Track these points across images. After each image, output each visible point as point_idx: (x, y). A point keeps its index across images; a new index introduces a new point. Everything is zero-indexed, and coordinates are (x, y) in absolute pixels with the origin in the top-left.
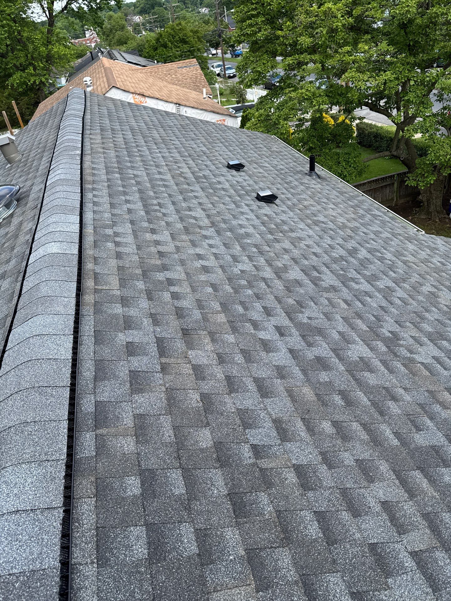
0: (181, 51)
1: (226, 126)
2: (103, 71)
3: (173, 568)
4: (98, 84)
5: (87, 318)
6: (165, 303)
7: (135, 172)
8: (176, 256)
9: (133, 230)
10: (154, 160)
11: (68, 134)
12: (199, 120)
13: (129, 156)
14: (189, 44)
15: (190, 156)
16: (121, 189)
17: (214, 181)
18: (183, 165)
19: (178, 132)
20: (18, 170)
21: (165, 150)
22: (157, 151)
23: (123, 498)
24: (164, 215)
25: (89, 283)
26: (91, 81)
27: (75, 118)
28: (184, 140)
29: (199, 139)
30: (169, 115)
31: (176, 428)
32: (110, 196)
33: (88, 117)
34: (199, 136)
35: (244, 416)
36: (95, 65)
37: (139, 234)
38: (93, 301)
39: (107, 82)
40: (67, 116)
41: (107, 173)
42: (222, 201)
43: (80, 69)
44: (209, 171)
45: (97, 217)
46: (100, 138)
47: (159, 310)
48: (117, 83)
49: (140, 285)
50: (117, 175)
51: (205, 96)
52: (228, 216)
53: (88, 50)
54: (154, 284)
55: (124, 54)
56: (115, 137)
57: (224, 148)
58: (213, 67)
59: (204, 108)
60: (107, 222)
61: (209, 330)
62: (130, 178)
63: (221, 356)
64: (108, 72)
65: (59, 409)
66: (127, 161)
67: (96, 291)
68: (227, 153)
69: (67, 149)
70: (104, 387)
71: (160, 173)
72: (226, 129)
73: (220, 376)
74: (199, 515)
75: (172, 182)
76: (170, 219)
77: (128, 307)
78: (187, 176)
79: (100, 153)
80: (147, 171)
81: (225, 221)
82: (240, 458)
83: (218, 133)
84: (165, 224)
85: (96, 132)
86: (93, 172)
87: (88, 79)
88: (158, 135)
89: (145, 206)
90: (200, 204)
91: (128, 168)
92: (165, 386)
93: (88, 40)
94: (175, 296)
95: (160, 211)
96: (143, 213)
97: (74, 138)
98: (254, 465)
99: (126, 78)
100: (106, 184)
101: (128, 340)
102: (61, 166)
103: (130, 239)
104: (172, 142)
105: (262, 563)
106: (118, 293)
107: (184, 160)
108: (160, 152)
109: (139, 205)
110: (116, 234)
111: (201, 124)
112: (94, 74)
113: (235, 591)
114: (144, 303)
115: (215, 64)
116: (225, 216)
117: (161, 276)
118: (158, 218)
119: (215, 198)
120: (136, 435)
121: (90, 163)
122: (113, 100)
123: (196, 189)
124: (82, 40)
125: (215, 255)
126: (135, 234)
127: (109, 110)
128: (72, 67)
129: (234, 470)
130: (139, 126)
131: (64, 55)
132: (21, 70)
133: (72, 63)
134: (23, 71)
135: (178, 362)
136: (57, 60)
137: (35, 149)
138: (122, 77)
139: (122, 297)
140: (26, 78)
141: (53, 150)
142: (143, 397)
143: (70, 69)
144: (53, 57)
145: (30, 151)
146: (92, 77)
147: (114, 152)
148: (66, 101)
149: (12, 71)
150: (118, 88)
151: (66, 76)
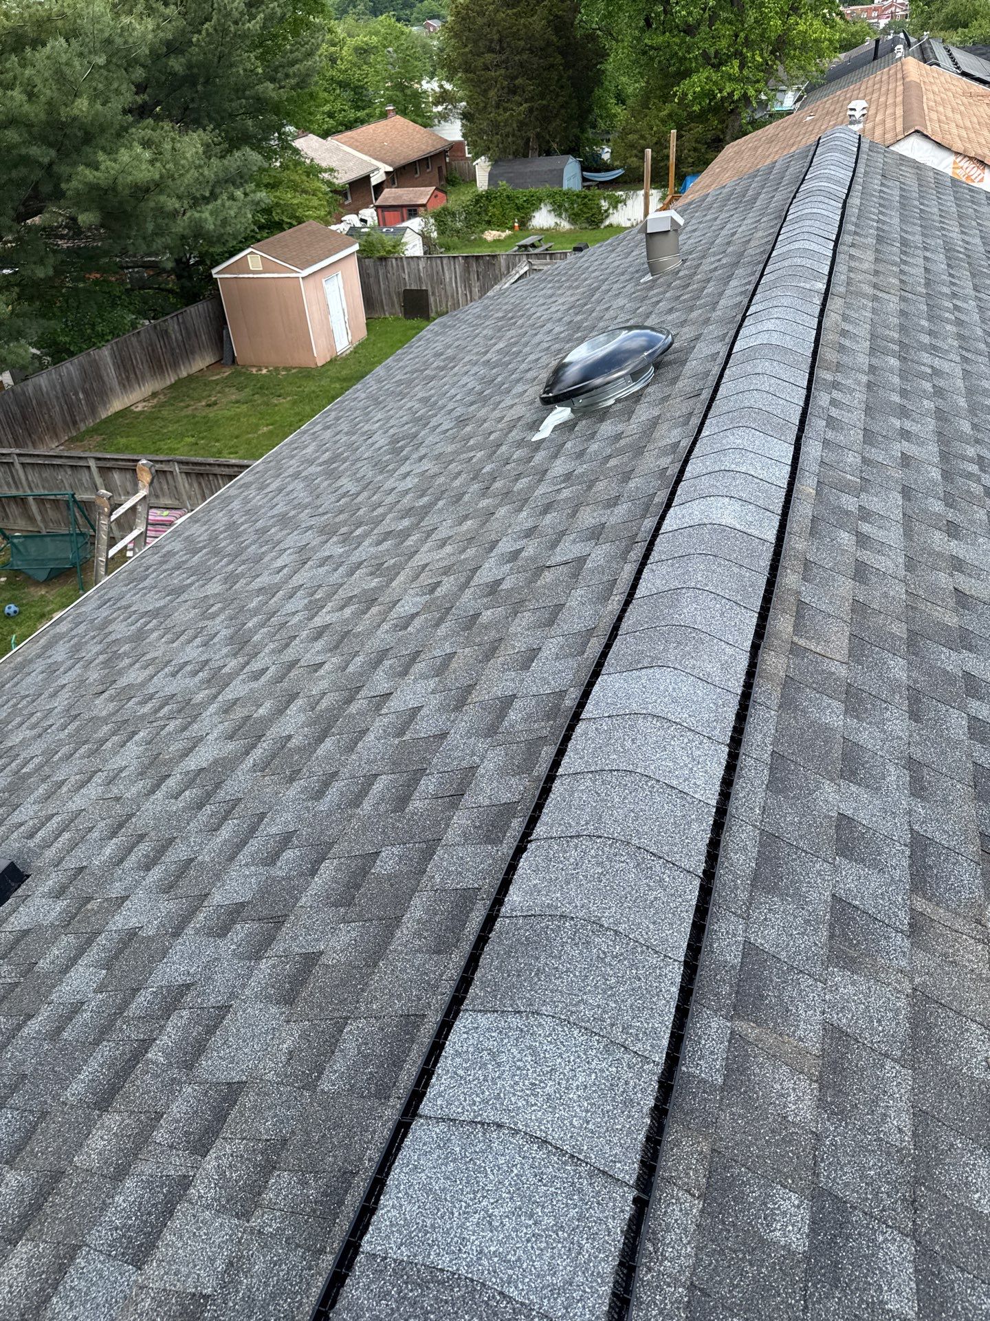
2: (900, 89)
4: (879, 118)
5: (763, 712)
6: (948, 739)
7: (937, 362)
9: (904, 514)
11: (806, 236)
13: (930, 318)
16: (896, 398)
20: (668, 295)
23: (762, 1242)
25: (782, 624)
26: (865, 112)
27: (826, 200)
32: (868, 410)
33: (855, 200)
36: (881, 75)
37: (917, 527)
38: (782, 674)
39: (904, 117)
41: (873, 351)
43: (838, 77)
45: (831, 457)
46: (872, 260)
47: (931, 756)
48: (929, 124)
49: (898, 668)
50: (894, 362)
53: (868, 34)
54: (930, 676)
55: (956, 53)
56: (905, 263)
60: (849, 477)
62: (922, 376)
64: (911, 94)
66: (922, 330)
67: (795, 650)
69: (797, 272)
70: (770, 910)
77: (857, 717)
79: (865, 296)
80: (965, 366)
85: (866, 241)
86: (842, 340)
87: (859, 105)
89: (945, 456)
91: (923, 347)
92: (912, 981)
93: (875, 9)
94: (979, 731)
96: (935, 474)
97: (817, 248)
99: (950, 114)
100: (864, 379)
101: (843, 808)
102: (775, 313)
103: (893, 535)
106: (843, 671)
109: (929, 452)
110: (865, 514)
112: (875, 96)
114: (898, 723)
117: (952, 661)
120: (819, 1080)
122: (918, 168)
124: (862, 10)
126: (907, 521)
127: (904, 190)
128: (822, 72)
130: (967, 243)
131: (815, 40)
132: (713, 66)
133: (826, 61)
134: (716, 67)
135: (957, 926)
136: (795, 50)
137: (714, 254)
138: (941, 109)
139: (849, 685)
140: (715, 83)
141: (761, 266)
142: (853, 984)
143: (815, 73)
144: (791, 43)
145: (703, 257)
146: (869, 102)
147: (896, 299)
148: (812, 153)
149: (694, 65)
150: (926, 137)
151: (799, 89)
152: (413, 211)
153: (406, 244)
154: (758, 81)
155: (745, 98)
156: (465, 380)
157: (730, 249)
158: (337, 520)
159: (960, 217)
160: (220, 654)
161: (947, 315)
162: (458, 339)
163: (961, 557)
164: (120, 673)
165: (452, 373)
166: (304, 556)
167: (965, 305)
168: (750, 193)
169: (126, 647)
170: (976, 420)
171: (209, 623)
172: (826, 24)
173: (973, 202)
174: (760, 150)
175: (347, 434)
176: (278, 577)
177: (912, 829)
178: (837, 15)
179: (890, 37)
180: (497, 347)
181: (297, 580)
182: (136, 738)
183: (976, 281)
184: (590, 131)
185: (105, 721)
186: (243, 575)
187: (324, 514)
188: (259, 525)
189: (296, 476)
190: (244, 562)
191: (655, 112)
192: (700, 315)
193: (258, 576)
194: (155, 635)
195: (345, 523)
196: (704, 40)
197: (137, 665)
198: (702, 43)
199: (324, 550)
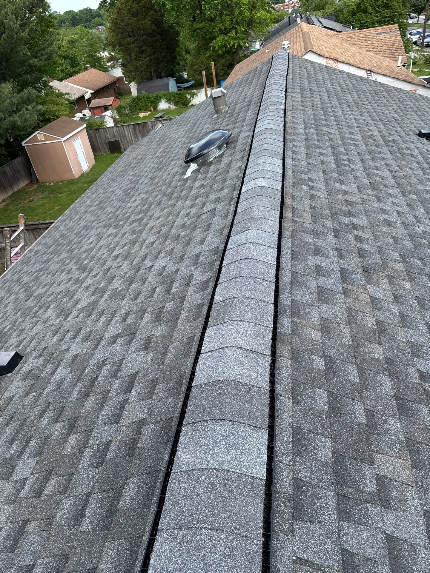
0: (380, 16)
1: (420, 95)
2: (301, 35)
3: (346, 425)
4: (295, 47)
5: (286, 240)
6: (348, 242)
7: (329, 130)
8: (361, 206)
9: (324, 179)
10: (347, 121)
11: (274, 91)
12: (393, 87)
13: (324, 115)
14: (391, 9)
15: (381, 120)
16: (316, 142)
17: (403, 146)
18: (374, 128)
19: (370, 97)
21: (357, 113)
22: (350, 113)
23: (311, 368)
24: (353, 170)
25: (288, 214)
26: (289, 45)
27: (280, 77)
28: (376, 105)
29: (391, 106)
30: (363, 81)
31: (353, 337)
32: (307, 147)
33: (290, 77)
34: (391, 103)
35: (414, 347)
36: (293, 30)
37: (329, 182)
38: (291, 228)
39: (304, 46)
40: (273, 75)
41: (305, 128)
42: (409, 166)
43: (276, 33)
44: (398, 137)
45: (296, 163)
46: (300, 97)
47: (343, 247)
48: (314, 47)
49: (329, 224)
50: (313, 131)
51: (399, 64)
52: (414, 181)
53: (285, 15)
54: (340, 225)
55: (321, 19)
56: (312, 97)
57: (416, 116)
58: (410, 34)
59: (396, 77)
60: (303, 169)
61: (387, 273)
62: (324, 135)
63: (397, 297)
64: (306, 37)
65: (268, 295)
66: (322, 119)
67: (293, 221)
68: (418, 122)
69: (273, 103)
70: (298, 291)
71: (351, 133)
72: (420, 98)
73: (395, 311)
74: (368, 400)
75: (362, 143)
76: (358, 174)
77: (317, 238)
78: (376, 138)
79: (299, 109)
80: (339, 130)
81: (410, 185)
82: (406, 375)
83: (411, 102)
84: (353, 178)
85: (297, 91)
86: (294, 125)
87: (286, 43)
88: (352, 99)
89: (336, 160)
90: (387, 165)
91: (323, 125)
92: (346, 305)
93: (286, 5)
94: (358, 239)
95: (349, 166)
96: (334, 166)
97: (279, 94)
98: (418, 384)
99: (322, 43)
100: (304, 137)
101: (316, 263)
102: (268, 118)
103: (322, 185)
104: (365, 106)
105: (418, 452)
106: (310, 226)
107: (375, 124)
108: (352, 114)
109: (331, 158)
110: (311, 180)
111: (395, 91)
112: (292, 39)
113: (394, 459)
114: (331, 239)
115: (414, 31)
116: (412, 180)
117: (347, 220)
118: (347, 172)
119: (403, 162)
120: (321, 330)
121: (291, 118)
122: (312, 63)
123: (384, 152)
124: (281, 6)
125: (398, 212)
126: (326, 181)
127: (308, 72)
128: (269, 32)
129: (401, 383)
130: (335, 89)
131: (264, 19)
132: (224, 34)
133: (270, 28)
134: (226, 34)
135: (358, 291)
136: (257, 24)
137: (240, 103)
138: (318, 41)
139: (313, 230)
140: (227, 41)
141: (259, 104)
142: (328, 307)
143: (266, 33)
144: (254, 21)
145: (236, 105)
146: (290, 41)
147: (311, 110)
148: (271, 61)
149: (216, 34)
150: (314, 52)
151: (261, 40)
152: (106, 108)
153: (106, 122)
154: (244, 39)
155: (239, 46)
156: (149, 165)
157: (246, 100)
158: (110, 222)
159: (330, 80)
160: (76, 274)
161: (330, 114)
162: (142, 152)
163: (346, 190)
164: (34, 291)
165: (143, 163)
166: (100, 237)
167: (337, 110)
168: (250, 79)
169: (33, 283)
170: (346, 148)
171: (67, 267)
172: (268, 12)
173: (335, 74)
174: (250, 66)
175: (103, 193)
176: (91, 245)
177: (340, 267)
178: (271, 8)
179: (294, 16)
180: (159, 151)
181: (100, 244)
182: (51, 307)
183: (339, 101)
184: (177, 66)
185: (34, 307)
186: (75, 249)
187: (103, 221)
188: (75, 232)
189: (86, 212)
190: (74, 245)
191: (203, 55)
192: (239, 124)
193: (82, 247)
194: (44, 276)
195: (114, 222)
196: (219, 23)
197: (40, 287)
198: (218, 25)
199: (108, 232)
